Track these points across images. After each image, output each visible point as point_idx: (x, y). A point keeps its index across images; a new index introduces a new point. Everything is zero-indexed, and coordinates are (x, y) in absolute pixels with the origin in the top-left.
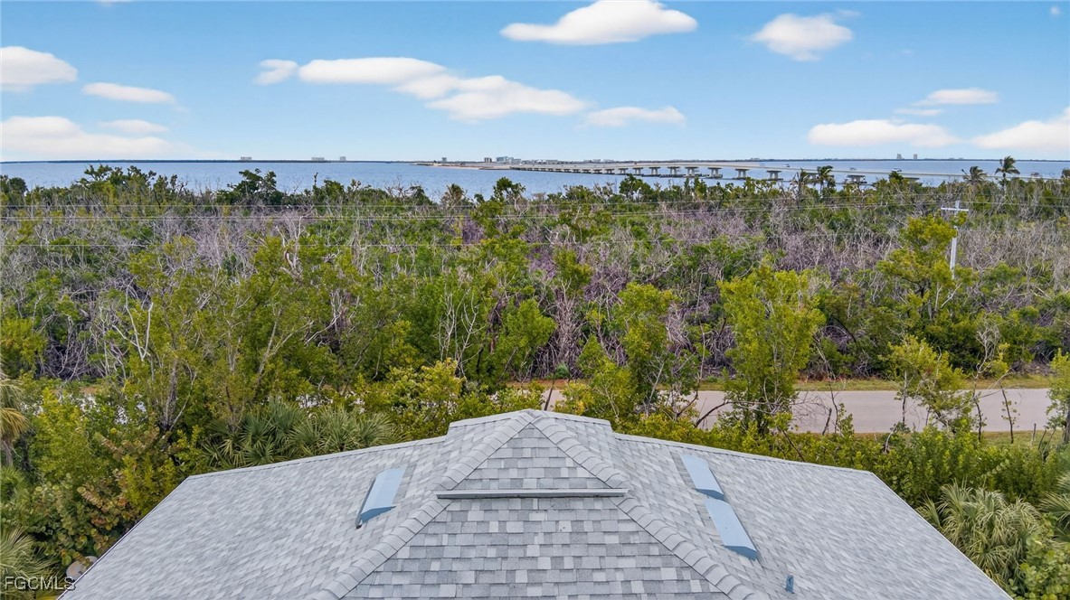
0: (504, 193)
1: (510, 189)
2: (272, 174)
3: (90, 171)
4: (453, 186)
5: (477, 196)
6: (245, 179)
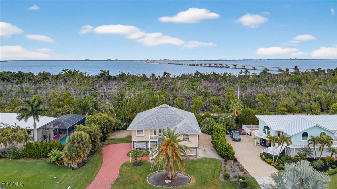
0: (165, 75)
1: (167, 75)
2: (108, 71)
3: (63, 70)
4: (153, 74)
5: (159, 76)
6: (102, 72)
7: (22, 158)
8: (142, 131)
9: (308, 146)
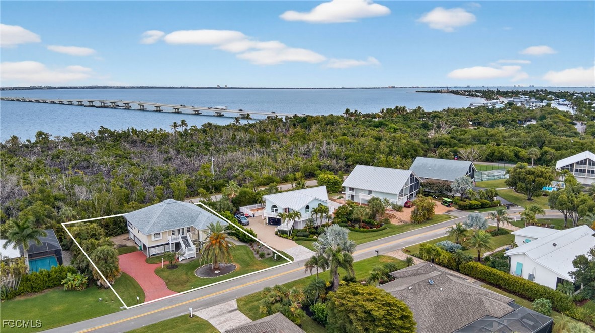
0: (41, 138)
1: (43, 136)
5: (27, 140)
7: (19, 296)
8: (160, 234)
9: (312, 216)
